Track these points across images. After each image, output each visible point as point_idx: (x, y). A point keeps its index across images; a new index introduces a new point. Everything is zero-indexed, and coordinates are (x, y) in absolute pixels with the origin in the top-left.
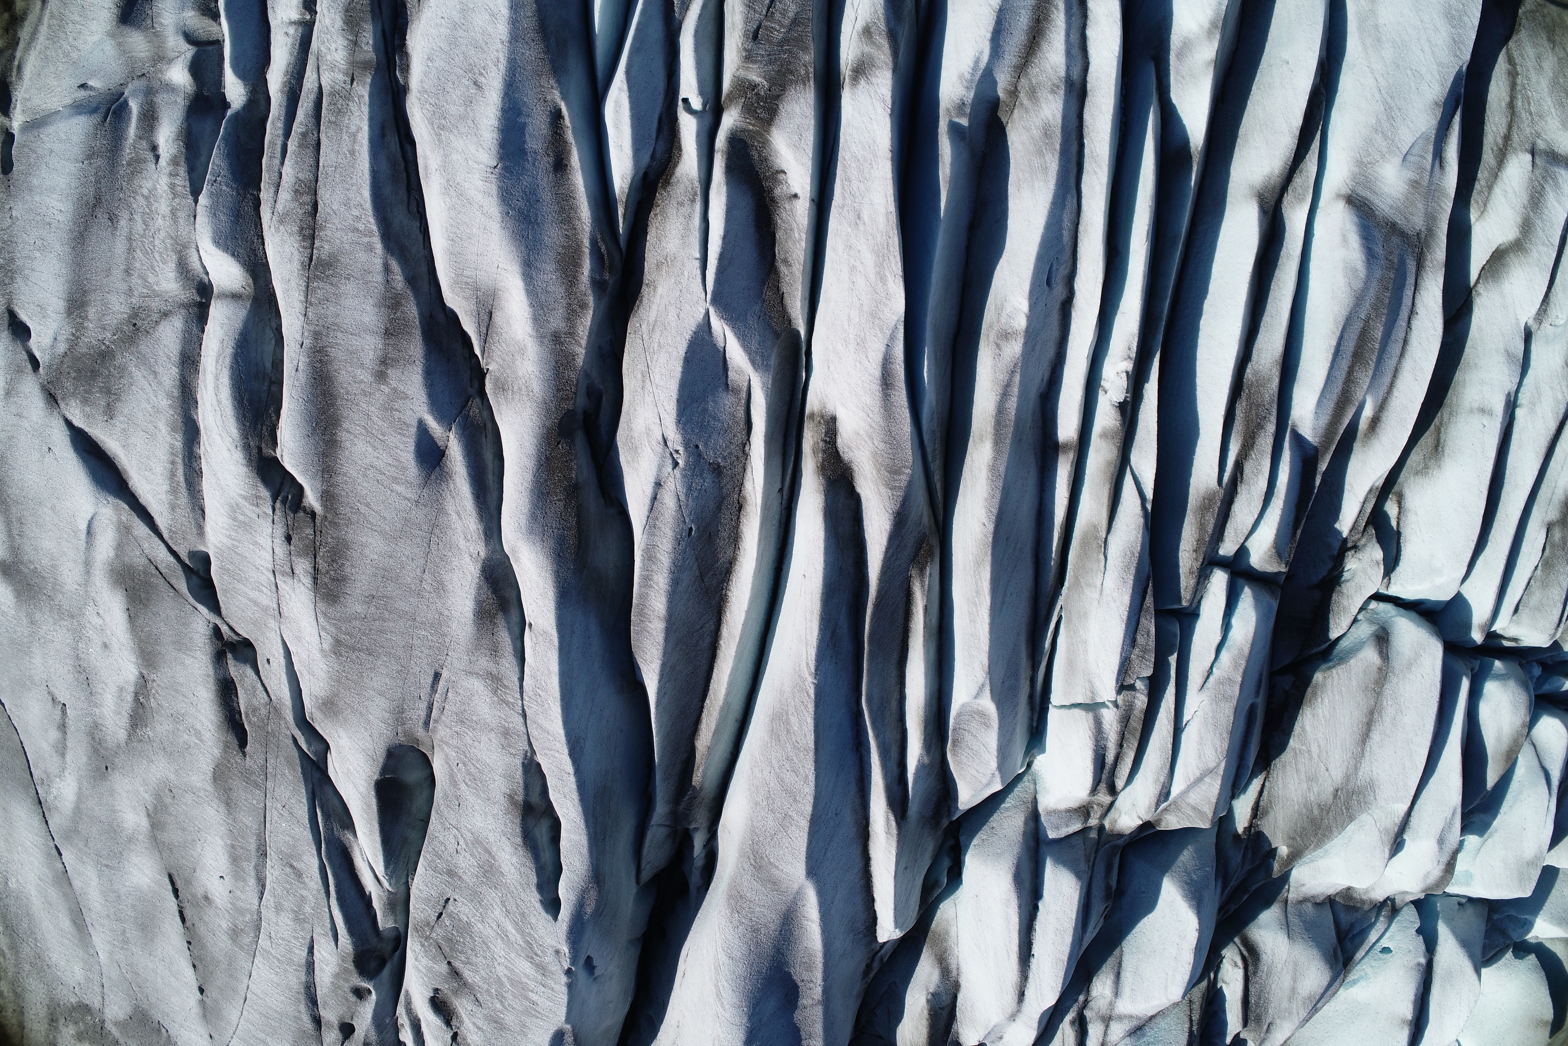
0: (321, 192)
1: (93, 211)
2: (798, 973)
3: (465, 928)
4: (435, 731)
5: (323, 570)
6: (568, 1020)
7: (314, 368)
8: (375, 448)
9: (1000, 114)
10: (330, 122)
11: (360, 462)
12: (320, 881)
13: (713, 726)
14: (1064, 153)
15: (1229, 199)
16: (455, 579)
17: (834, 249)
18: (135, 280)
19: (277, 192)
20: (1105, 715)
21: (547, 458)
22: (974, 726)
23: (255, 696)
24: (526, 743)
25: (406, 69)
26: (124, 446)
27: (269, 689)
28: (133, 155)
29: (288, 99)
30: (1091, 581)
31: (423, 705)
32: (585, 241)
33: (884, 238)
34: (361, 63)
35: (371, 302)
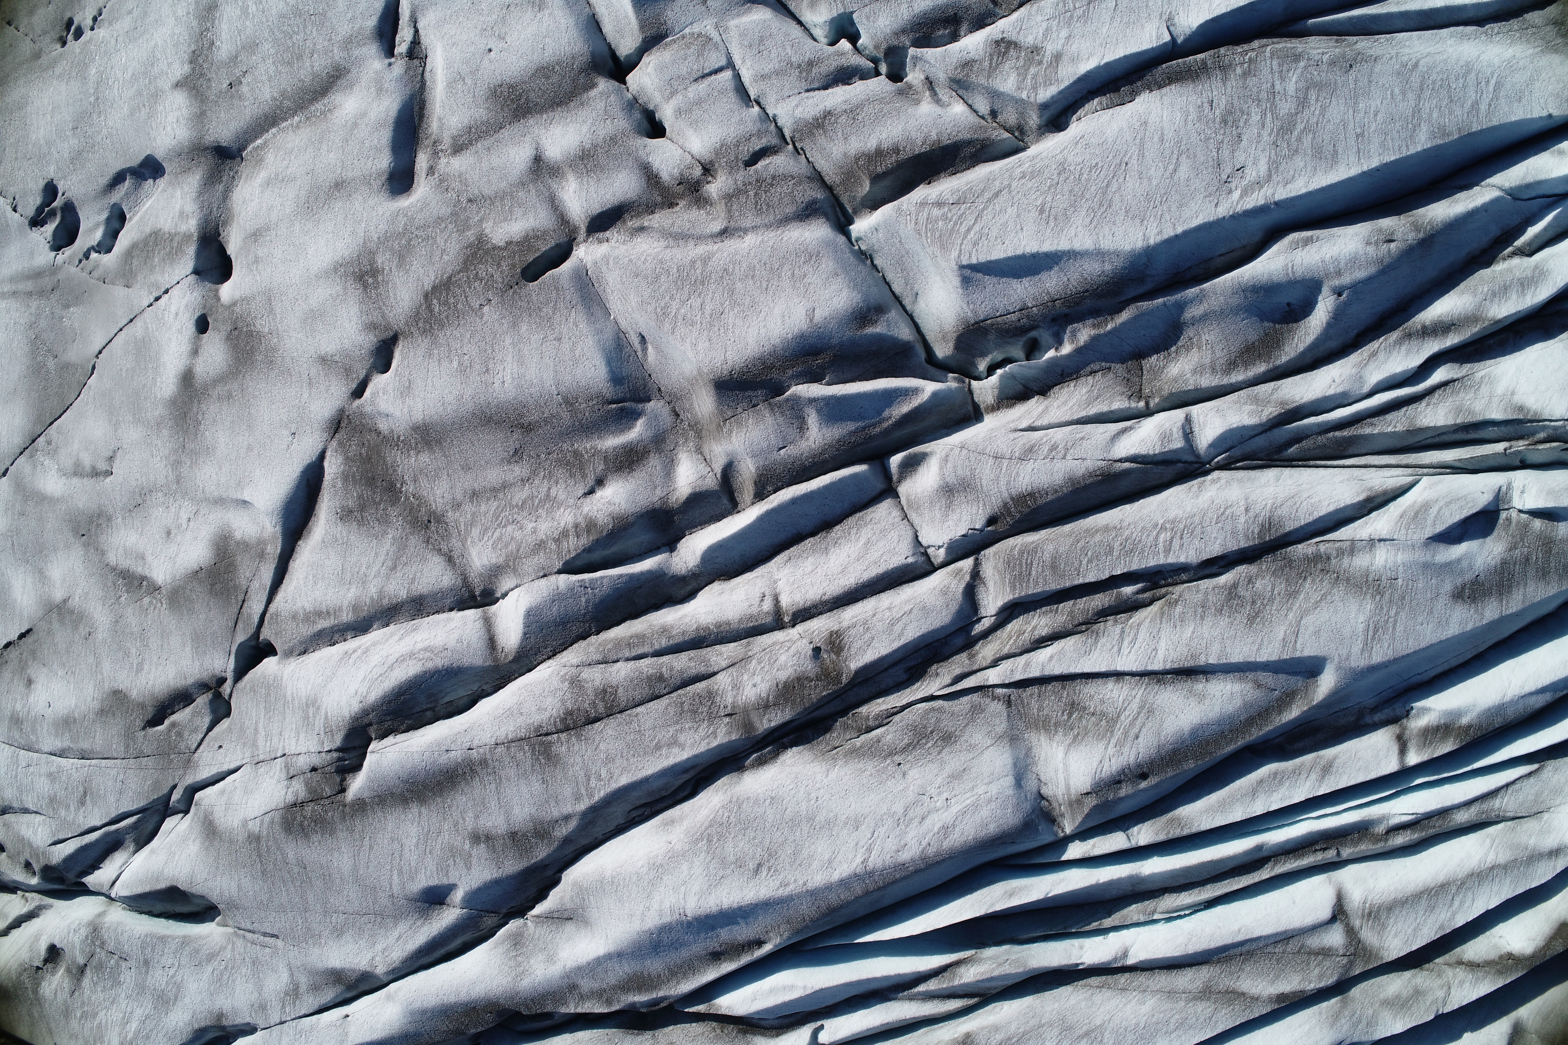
0: (612, 722)
1: (516, 426)
5: (304, 812)
7: (455, 769)
8: (417, 846)
11: (401, 832)
12: (87, 825)
16: (350, 946)
18: (468, 508)
19: (600, 663)
25: (761, 762)
26: (324, 542)
27: (202, 747)
28: (586, 457)
31: (249, 926)
34: (749, 720)
35: (533, 811)
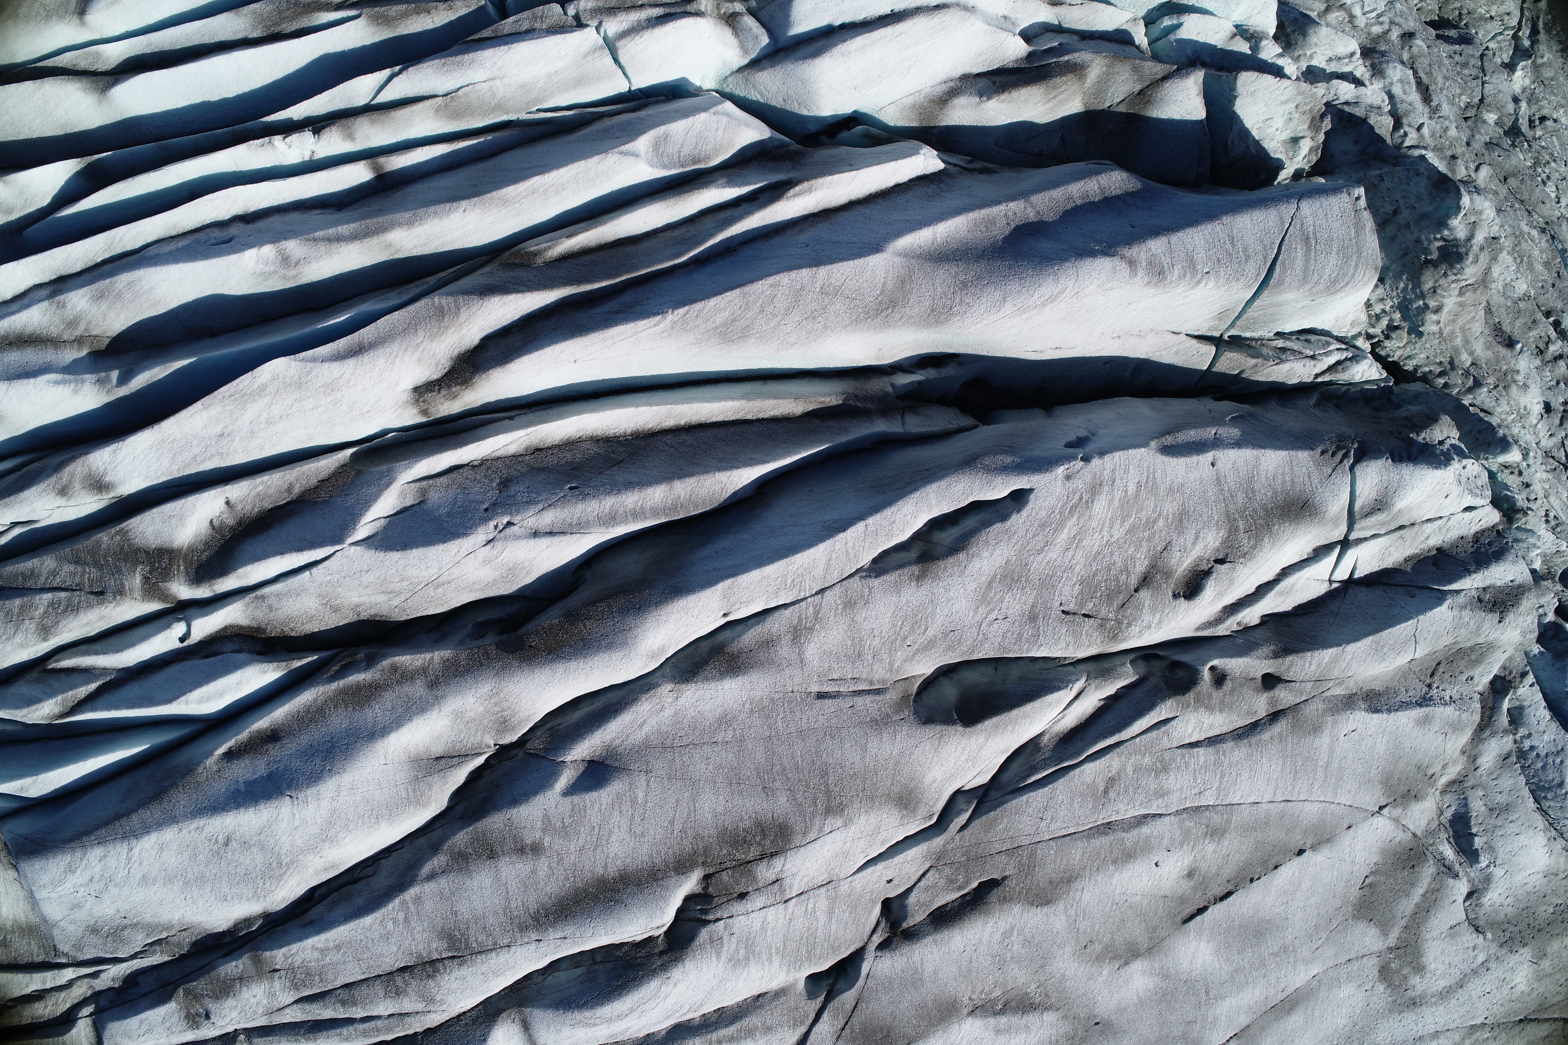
0: (387, 969)
2: (1001, 230)
3: (1088, 585)
4: (883, 681)
5: (759, 848)
6: (1145, 445)
7: (556, 921)
8: (611, 833)
9: (103, 347)
10: (321, 981)
11: (631, 844)
12: (1108, 756)
13: (772, 402)
14: (111, 274)
15: (119, 118)
16: (708, 707)
17: (261, 449)
19: (408, 1015)
20: (614, 31)
21: (550, 653)
22: (671, 149)
23: (934, 886)
24: (851, 580)
25: (248, 921)
27: (921, 872)
29: (320, 1031)
30: (488, 94)
31: (859, 701)
32: (333, 688)
33: (227, 402)
34: (256, 967)
35: (468, 883)
